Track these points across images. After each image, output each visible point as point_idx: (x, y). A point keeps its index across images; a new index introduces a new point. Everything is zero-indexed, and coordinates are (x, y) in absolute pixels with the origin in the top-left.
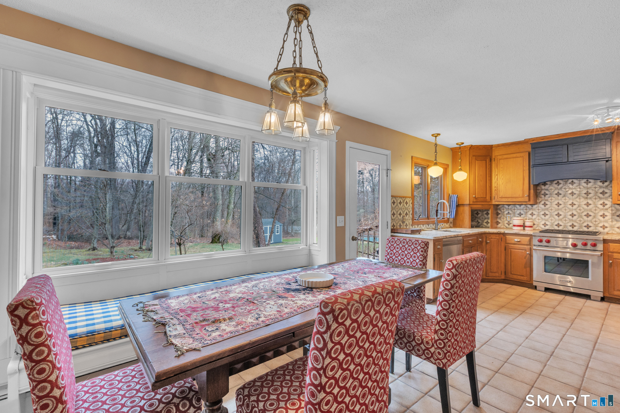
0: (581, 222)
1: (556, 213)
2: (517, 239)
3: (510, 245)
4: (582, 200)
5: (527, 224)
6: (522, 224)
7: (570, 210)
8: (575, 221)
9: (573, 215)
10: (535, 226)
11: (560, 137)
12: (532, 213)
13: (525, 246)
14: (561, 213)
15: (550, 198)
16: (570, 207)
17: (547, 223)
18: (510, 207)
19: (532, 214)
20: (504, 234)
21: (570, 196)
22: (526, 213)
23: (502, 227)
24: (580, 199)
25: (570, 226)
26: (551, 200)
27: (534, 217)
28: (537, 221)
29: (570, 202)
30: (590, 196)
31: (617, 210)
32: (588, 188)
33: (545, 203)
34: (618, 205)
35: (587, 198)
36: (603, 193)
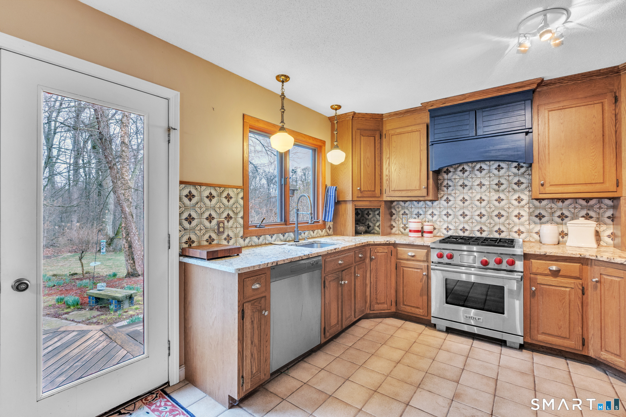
0: (492, 225)
1: (461, 212)
2: (411, 252)
3: (402, 261)
4: (493, 193)
5: (426, 228)
6: (420, 229)
7: (479, 208)
8: (484, 224)
9: (481, 216)
10: (435, 232)
11: (465, 99)
12: (432, 212)
13: (422, 264)
14: (467, 212)
15: (454, 192)
16: (478, 203)
17: (450, 227)
18: (407, 204)
19: (432, 215)
20: (395, 245)
21: (478, 188)
22: (425, 212)
23: (397, 232)
24: (490, 192)
25: (478, 231)
26: (455, 193)
27: (435, 218)
28: (438, 223)
29: (478, 197)
30: (502, 187)
31: (536, 208)
32: (500, 177)
33: (447, 198)
34: (540, 200)
35: (498, 191)
36: (519, 183)
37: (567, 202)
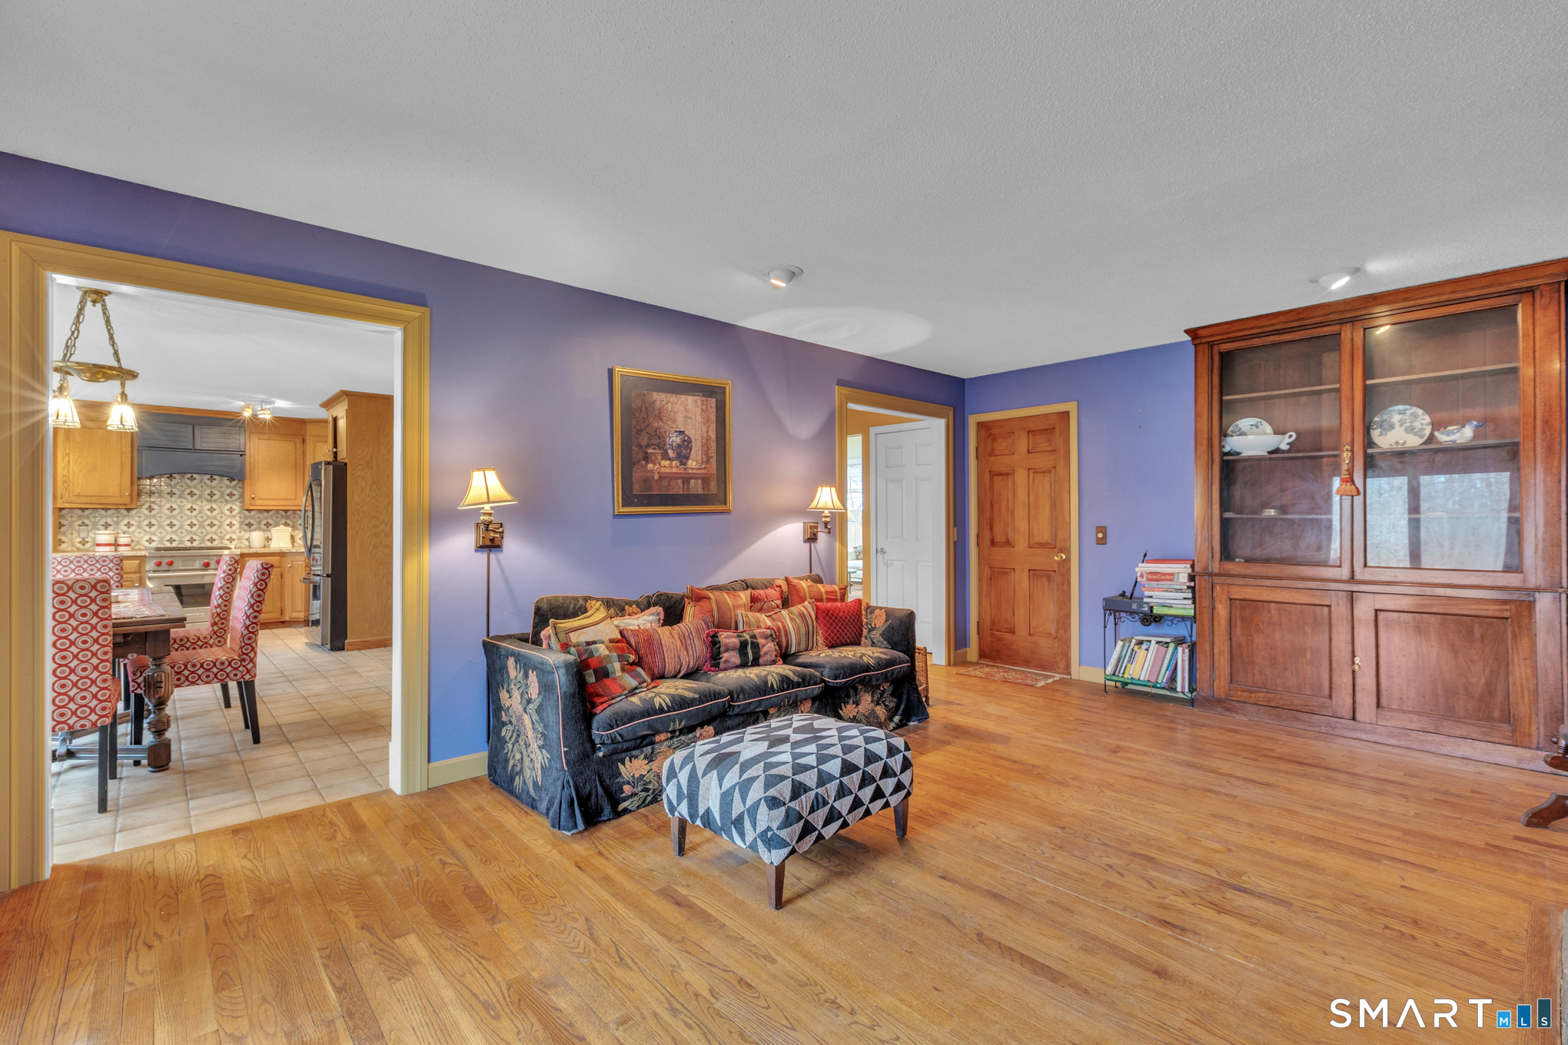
0: (204, 534)
1: (168, 522)
4: (205, 503)
5: (123, 540)
6: (113, 542)
7: (189, 518)
9: (192, 525)
10: (133, 544)
11: (184, 411)
12: (129, 522)
13: (132, 576)
14: (175, 522)
15: (158, 500)
16: (188, 513)
17: (154, 538)
18: (87, 512)
19: (129, 525)
21: (189, 497)
22: (117, 523)
23: (70, 549)
24: (202, 502)
25: (189, 541)
26: (161, 502)
27: (132, 529)
28: (137, 535)
29: (189, 506)
30: (215, 497)
31: (246, 517)
32: (212, 488)
33: (150, 507)
34: (249, 511)
35: (210, 501)
36: (231, 495)
37: (271, 513)
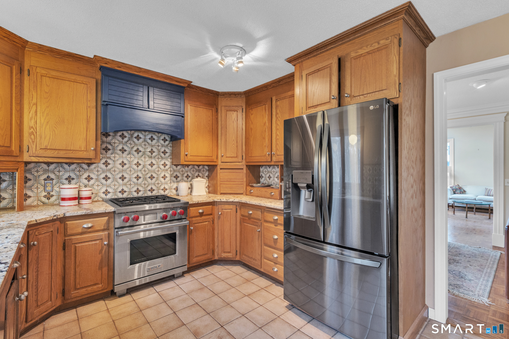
0: (146, 185)
1: (120, 175)
2: (87, 224)
3: (73, 237)
4: (147, 159)
5: (83, 194)
6: (77, 196)
7: (136, 171)
8: (140, 185)
9: (138, 178)
10: (93, 196)
12: (89, 176)
13: (101, 233)
14: (126, 175)
15: (113, 155)
16: (135, 167)
17: (109, 190)
18: (52, 167)
19: (89, 178)
20: (63, 220)
21: (135, 153)
22: (79, 177)
23: (35, 203)
24: (145, 157)
25: (135, 191)
26: (115, 157)
27: (92, 182)
28: (96, 187)
29: (135, 162)
30: (154, 154)
31: (174, 171)
32: (152, 146)
33: (106, 161)
34: (176, 166)
35: (151, 157)
36: (165, 152)
37: (190, 167)
